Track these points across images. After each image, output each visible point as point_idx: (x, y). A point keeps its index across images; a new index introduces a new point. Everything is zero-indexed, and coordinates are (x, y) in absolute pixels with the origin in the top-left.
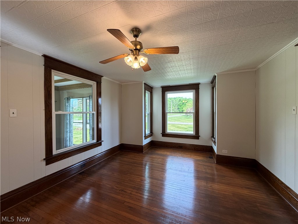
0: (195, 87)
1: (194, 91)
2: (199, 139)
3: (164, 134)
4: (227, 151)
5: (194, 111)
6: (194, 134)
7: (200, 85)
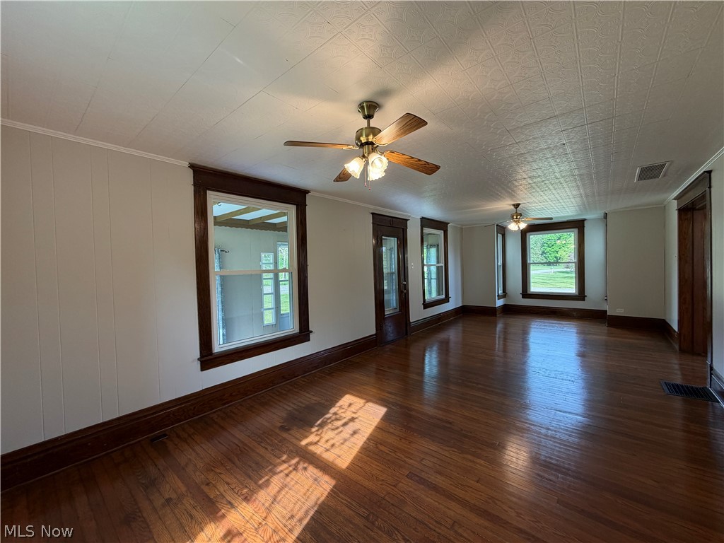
0: (578, 225)
1: (576, 230)
2: (584, 300)
3: (526, 294)
4: (623, 310)
5: (576, 261)
6: (577, 294)
7: (585, 222)
